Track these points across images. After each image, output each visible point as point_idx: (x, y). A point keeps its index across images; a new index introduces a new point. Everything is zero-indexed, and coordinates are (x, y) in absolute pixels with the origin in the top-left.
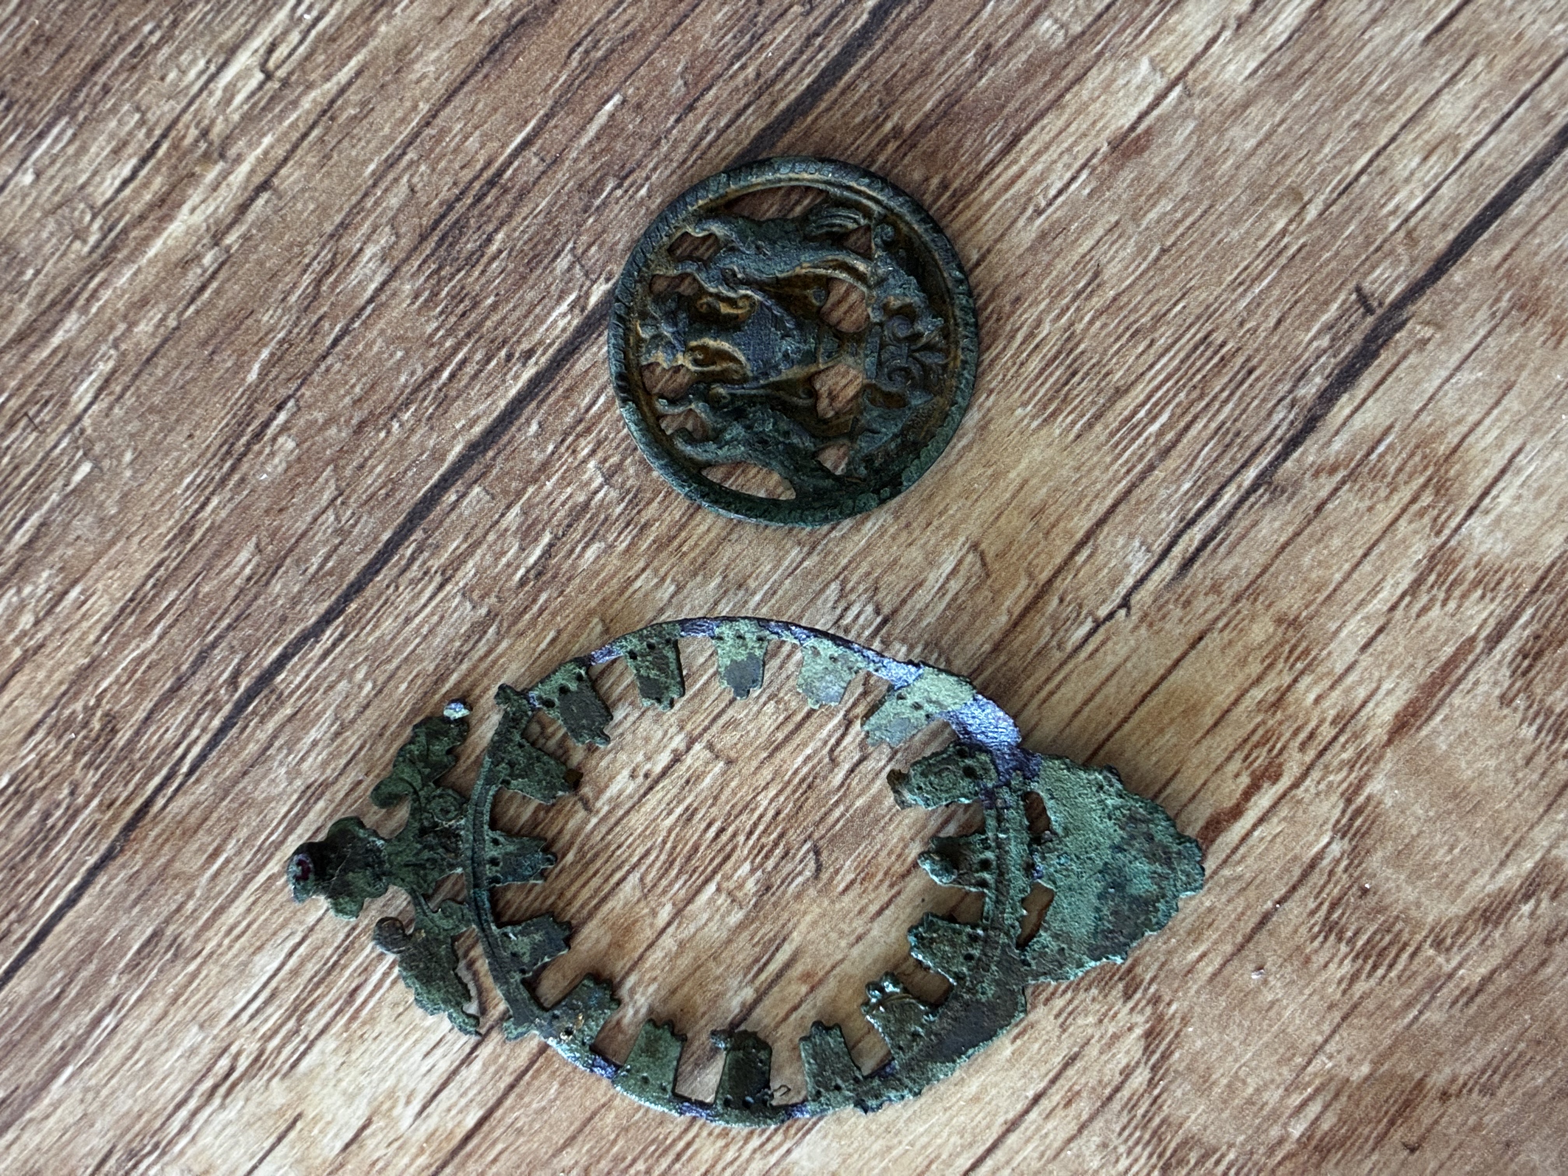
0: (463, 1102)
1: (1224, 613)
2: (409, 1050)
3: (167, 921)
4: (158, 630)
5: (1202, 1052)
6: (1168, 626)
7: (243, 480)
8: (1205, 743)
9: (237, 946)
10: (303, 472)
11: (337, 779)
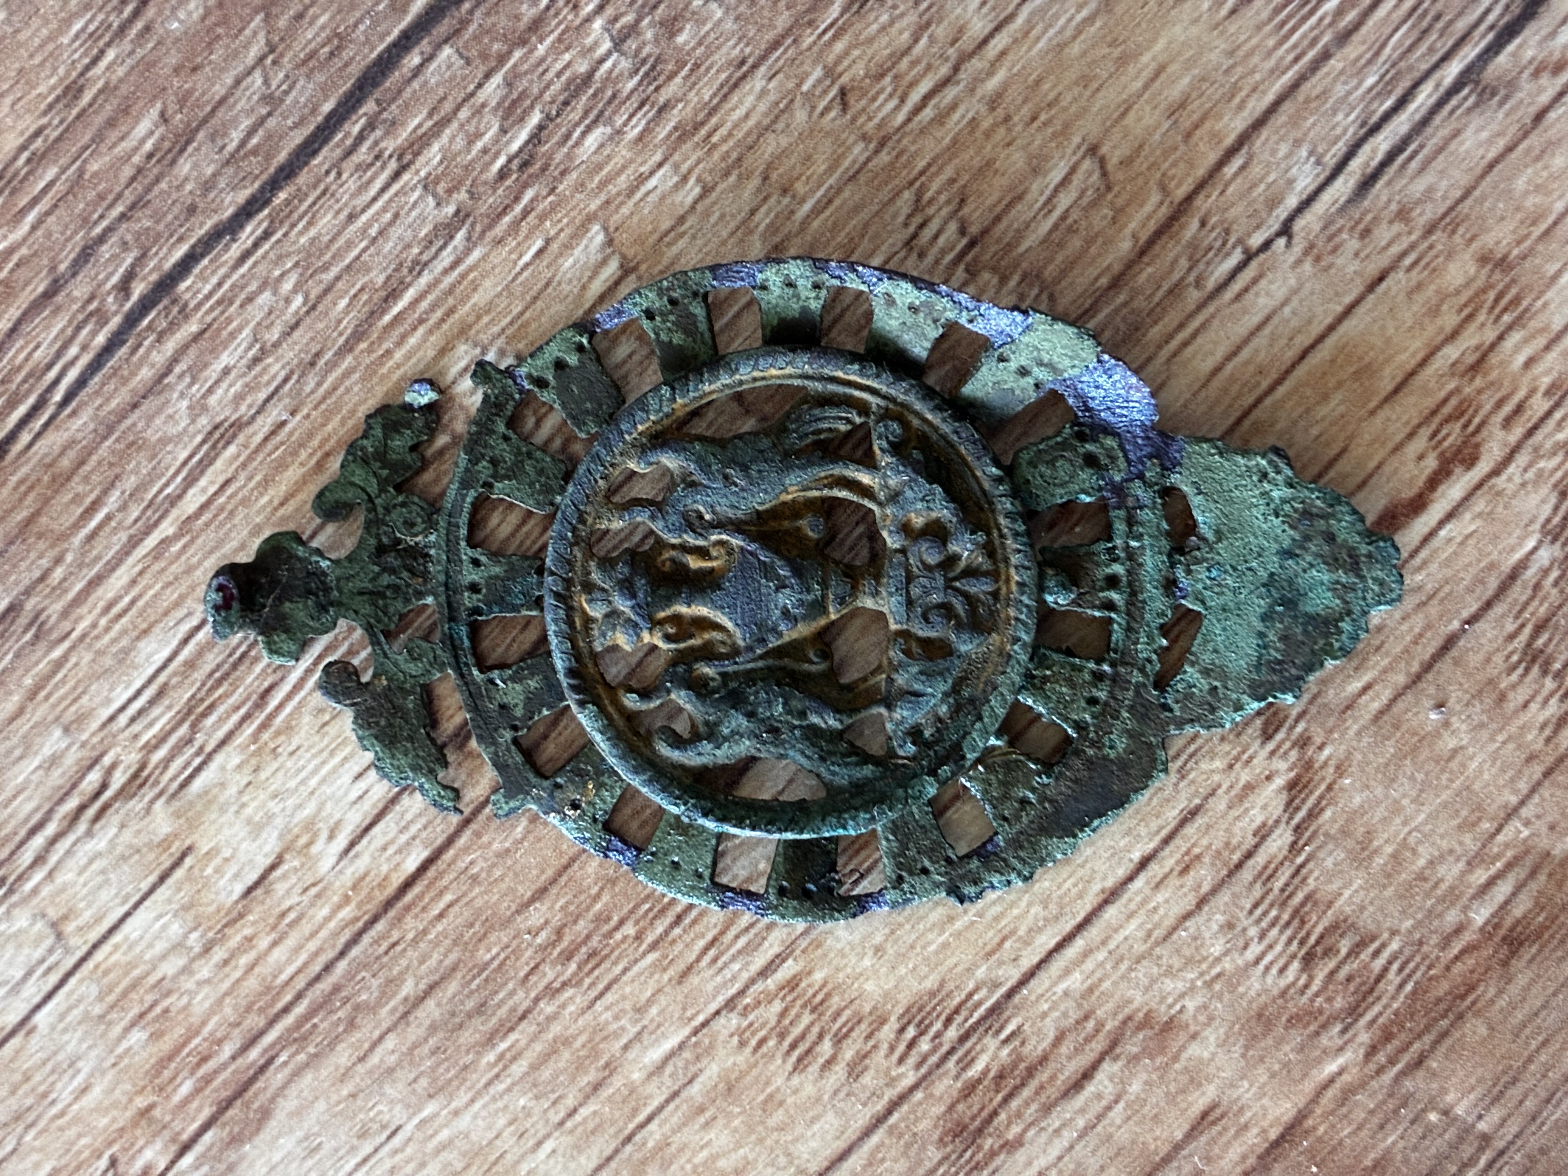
0: (404, 838)
1: (1412, 247)
2: (335, 770)
3: (28, 592)
4: (31, 217)
5: (1361, 811)
6: (1339, 261)
7: (147, 29)
8: (1382, 415)
9: (117, 627)
10: (224, 21)
11: (253, 418)
